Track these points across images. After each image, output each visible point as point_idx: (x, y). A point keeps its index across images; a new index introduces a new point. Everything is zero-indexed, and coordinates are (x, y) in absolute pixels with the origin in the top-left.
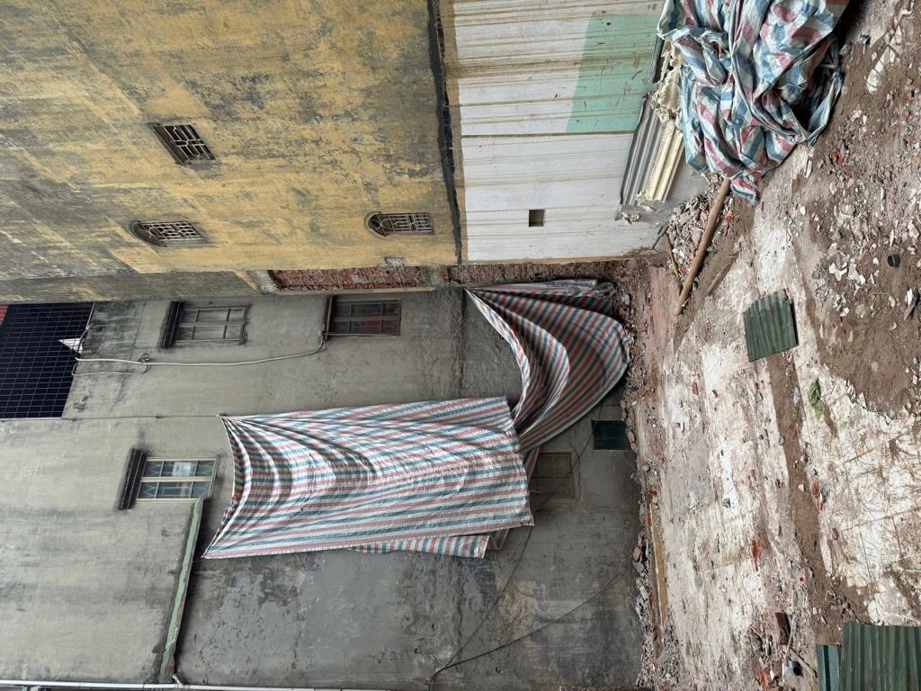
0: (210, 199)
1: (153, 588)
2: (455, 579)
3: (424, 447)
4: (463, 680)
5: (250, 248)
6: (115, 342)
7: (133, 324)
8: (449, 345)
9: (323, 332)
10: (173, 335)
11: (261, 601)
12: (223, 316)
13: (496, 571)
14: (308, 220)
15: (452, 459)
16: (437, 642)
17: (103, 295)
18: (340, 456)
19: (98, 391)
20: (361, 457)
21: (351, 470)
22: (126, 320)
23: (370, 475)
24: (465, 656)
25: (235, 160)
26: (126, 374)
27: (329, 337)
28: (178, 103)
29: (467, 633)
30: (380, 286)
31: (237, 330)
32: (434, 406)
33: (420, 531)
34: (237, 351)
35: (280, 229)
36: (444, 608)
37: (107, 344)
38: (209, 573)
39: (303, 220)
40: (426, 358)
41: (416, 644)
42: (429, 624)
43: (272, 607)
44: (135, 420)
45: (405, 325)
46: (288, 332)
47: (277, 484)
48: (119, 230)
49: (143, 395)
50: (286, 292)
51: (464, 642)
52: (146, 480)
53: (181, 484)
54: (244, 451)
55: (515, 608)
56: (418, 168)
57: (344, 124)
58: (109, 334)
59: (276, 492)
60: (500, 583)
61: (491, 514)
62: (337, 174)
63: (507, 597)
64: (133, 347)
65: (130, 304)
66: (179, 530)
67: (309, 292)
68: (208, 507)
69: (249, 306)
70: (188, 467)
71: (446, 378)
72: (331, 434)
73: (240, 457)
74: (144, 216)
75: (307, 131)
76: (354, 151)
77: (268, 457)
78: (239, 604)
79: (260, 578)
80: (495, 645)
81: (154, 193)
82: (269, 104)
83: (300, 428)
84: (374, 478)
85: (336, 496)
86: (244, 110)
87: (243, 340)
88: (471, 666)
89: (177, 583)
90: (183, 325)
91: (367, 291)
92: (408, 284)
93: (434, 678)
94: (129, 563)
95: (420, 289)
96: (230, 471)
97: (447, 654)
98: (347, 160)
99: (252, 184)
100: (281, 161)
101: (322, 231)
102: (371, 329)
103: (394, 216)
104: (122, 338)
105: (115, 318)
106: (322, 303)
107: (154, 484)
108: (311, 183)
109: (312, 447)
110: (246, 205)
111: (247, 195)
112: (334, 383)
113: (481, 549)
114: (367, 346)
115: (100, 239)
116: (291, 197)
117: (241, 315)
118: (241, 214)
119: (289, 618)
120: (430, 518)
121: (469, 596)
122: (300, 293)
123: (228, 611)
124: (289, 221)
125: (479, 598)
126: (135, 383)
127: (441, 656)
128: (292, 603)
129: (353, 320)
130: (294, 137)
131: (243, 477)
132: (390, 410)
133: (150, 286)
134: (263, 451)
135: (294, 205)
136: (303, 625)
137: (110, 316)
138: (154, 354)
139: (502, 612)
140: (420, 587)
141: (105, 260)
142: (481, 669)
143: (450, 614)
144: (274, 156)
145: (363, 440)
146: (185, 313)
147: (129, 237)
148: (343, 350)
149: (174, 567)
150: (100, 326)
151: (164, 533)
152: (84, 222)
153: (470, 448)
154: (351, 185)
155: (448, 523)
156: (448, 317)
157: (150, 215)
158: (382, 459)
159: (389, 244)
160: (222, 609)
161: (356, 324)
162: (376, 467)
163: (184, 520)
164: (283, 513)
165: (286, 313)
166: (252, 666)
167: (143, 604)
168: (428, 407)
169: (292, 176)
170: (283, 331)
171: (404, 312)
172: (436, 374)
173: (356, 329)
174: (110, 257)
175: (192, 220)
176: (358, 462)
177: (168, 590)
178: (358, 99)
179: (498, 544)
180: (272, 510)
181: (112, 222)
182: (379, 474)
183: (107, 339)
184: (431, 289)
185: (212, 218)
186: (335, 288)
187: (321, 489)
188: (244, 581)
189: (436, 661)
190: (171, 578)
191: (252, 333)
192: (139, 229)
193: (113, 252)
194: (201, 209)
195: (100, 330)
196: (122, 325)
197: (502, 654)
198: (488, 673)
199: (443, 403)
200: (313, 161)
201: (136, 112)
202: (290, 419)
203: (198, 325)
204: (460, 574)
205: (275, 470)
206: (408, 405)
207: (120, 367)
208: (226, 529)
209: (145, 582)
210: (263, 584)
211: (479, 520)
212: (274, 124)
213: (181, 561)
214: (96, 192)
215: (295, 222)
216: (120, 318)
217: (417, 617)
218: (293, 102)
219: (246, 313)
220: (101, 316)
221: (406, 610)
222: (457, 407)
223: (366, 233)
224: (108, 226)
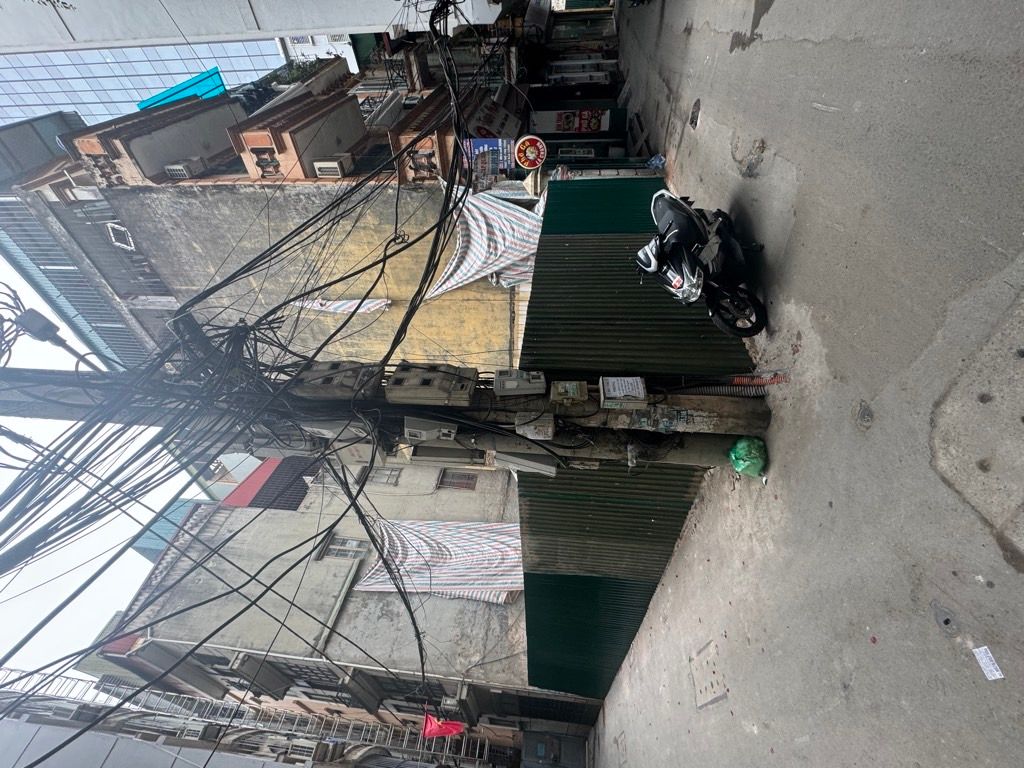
1: (322, 604)
2: (486, 617)
4: (483, 674)
8: (499, 498)
9: (437, 485)
11: (379, 618)
12: (388, 473)
13: (509, 614)
15: (493, 551)
16: (472, 651)
18: (435, 545)
20: (445, 547)
21: (440, 553)
23: (449, 557)
24: (486, 660)
26: (334, 494)
27: (439, 487)
29: (489, 647)
31: (394, 480)
32: (488, 525)
33: (471, 586)
34: (392, 489)
36: (478, 632)
38: (353, 599)
40: (487, 502)
41: (459, 651)
42: (468, 640)
43: (384, 621)
45: (478, 486)
46: (419, 482)
47: (400, 556)
51: (487, 652)
52: (331, 547)
53: (349, 551)
55: (517, 636)
60: (510, 622)
63: (514, 630)
66: (343, 574)
68: (361, 564)
69: (402, 469)
70: (355, 543)
71: (496, 513)
72: (432, 534)
77: (398, 542)
78: (367, 618)
79: (381, 605)
80: (504, 656)
83: (417, 529)
85: (429, 565)
87: (396, 484)
88: (489, 667)
89: (335, 604)
93: (468, 671)
95: (488, 469)
97: (476, 658)
102: (460, 486)
106: (438, 472)
107: (335, 550)
109: (420, 538)
112: (437, 510)
113: (502, 598)
114: (458, 493)
117: (397, 473)
119: (393, 629)
120: (478, 580)
121: (492, 627)
123: (360, 621)
125: (498, 629)
127: (473, 659)
128: (396, 621)
129: (452, 481)
132: (465, 524)
134: (395, 538)
136: (400, 633)
139: (510, 637)
140: (467, 619)
142: (495, 669)
143: (481, 636)
148: (446, 494)
149: (336, 594)
151: (335, 575)
153: (503, 546)
155: (487, 584)
156: (500, 484)
158: (456, 549)
160: (357, 619)
161: (454, 483)
162: (452, 553)
163: (347, 570)
165: (420, 473)
168: (486, 525)
170: (416, 482)
171: (478, 480)
172: (491, 511)
173: (452, 485)
176: (444, 549)
177: (330, 606)
179: (509, 598)
182: (454, 557)
184: (493, 469)
187: (422, 560)
188: (372, 605)
189: (470, 662)
190: (333, 599)
191: (402, 480)
198: (498, 672)
199: (492, 524)
202: (412, 524)
203: (377, 476)
204: (490, 615)
205: (400, 548)
207: (332, 491)
208: (368, 576)
209: (319, 600)
210: (382, 609)
211: (503, 583)
213: (341, 590)
216: (337, 467)
217: (463, 636)
219: (400, 472)
221: (458, 631)
222: (499, 527)
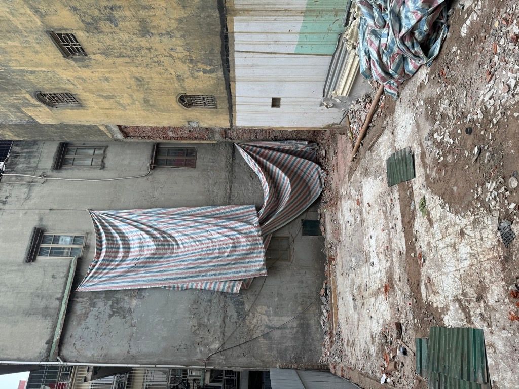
0: (84, 80)
1: (46, 308)
2: (222, 304)
3: (207, 231)
4: (224, 360)
5: (108, 112)
6: (25, 165)
7: (36, 154)
8: (224, 175)
9: (150, 164)
10: (60, 162)
11: (110, 316)
12: (91, 152)
13: (245, 300)
14: (142, 96)
15: (223, 238)
16: (211, 339)
17: (18, 136)
18: (159, 235)
19: (15, 193)
20: (171, 236)
21: (165, 244)
22: (32, 152)
23: (176, 246)
24: (226, 346)
25: (99, 57)
26: (32, 184)
27: (154, 167)
28: (65, 20)
29: (228, 334)
30: (185, 139)
31: (99, 161)
32: (214, 209)
33: (204, 278)
34: (99, 173)
35: (126, 101)
36: (215, 321)
37: (20, 166)
38: (79, 300)
39: (139, 96)
40: (211, 181)
41: (199, 340)
42: (206, 329)
43: (117, 319)
44: (37, 211)
45: (199, 162)
46: (129, 163)
47: (121, 250)
48: (28, 96)
49: (42, 197)
50: (129, 140)
51: (225, 339)
52: (43, 246)
53: (64, 249)
54: (102, 231)
55: (255, 321)
56: (208, 68)
57: (166, 39)
58: (22, 160)
59: (121, 255)
60: (247, 307)
61: (244, 270)
62: (160, 69)
63: (251, 314)
64: (36, 168)
65: (35, 143)
66: (62, 275)
67: (142, 140)
68: (80, 262)
69: (107, 147)
70: (69, 239)
71: (221, 193)
72: (154, 223)
73: (99, 234)
74: (43, 88)
75: (143, 42)
76: (171, 56)
77: (116, 235)
78: (97, 317)
79: (110, 303)
80: (243, 341)
81: (49, 75)
82: (121, 24)
83: (135, 219)
84: (178, 248)
85: (155, 258)
86: (106, 26)
87: (103, 167)
88: (229, 352)
89: (61, 305)
90: (67, 157)
91: (177, 142)
92: (201, 139)
93: (208, 359)
94: (32, 293)
95: (208, 142)
96: (94, 242)
97: (216, 346)
98: (167, 61)
99: (110, 72)
100: (127, 60)
101: (151, 103)
102: (178, 164)
103: (194, 96)
104: (30, 162)
105: (26, 151)
106: (150, 148)
107: (48, 248)
108: (145, 74)
109: (142, 230)
110: (106, 85)
111: (107, 79)
112: (156, 193)
113: (237, 288)
114: (177, 173)
115: (16, 101)
116: (133, 81)
117: (102, 152)
118: (103, 90)
119: (126, 325)
120: (209, 271)
121: (229, 314)
122: (137, 141)
123: (91, 321)
124: (131, 96)
125: (235, 315)
126: (37, 189)
127: (213, 347)
128: (128, 318)
129: (168, 158)
130: (135, 45)
131: (101, 246)
132: (188, 210)
133: (47, 132)
134: (113, 231)
135: (134, 87)
136: (135, 329)
137: (22, 149)
138: (49, 173)
139: (248, 323)
140: (202, 309)
141: (19, 114)
142: (235, 354)
143: (218, 324)
144: (123, 56)
145: (172, 227)
146: (69, 150)
147: (34, 101)
148: (163, 175)
149: (59, 296)
150: (16, 155)
151: (53, 277)
152: (6, 90)
153: (233, 233)
154: (169, 76)
155: (220, 274)
156: (224, 159)
157: (47, 88)
158: (183, 237)
159: (191, 113)
160: (87, 320)
161: (170, 160)
162: (179, 242)
163: (66, 269)
164: (124, 266)
165: (128, 152)
166: (104, 352)
167: (40, 317)
168: (211, 209)
169: (133, 69)
170: (126, 162)
171: (198, 155)
172: (216, 191)
173: (169, 163)
174: (22, 112)
175: (73, 92)
176: (169, 239)
177: (55, 309)
178: (174, 25)
179: (247, 286)
180: (118, 265)
181: (23, 91)
182: (181, 246)
183: (20, 163)
184: (214, 142)
185: (85, 92)
186: (158, 139)
187: (147, 253)
188: (100, 304)
189: (210, 350)
190: (57, 302)
191: (108, 163)
192: (41, 96)
193: (24, 110)
194: (79, 86)
195: (16, 157)
196: (30, 155)
197: (246, 346)
198: (238, 357)
199: (219, 208)
200: (147, 60)
201: (39, 23)
202: (130, 213)
203: (76, 157)
204: (225, 302)
205: (120, 242)
206: (199, 208)
207: (28, 180)
208: (90, 275)
209: (42, 304)
210: (112, 306)
211: (237, 272)
212: (124, 36)
213: (64, 292)
214: (14, 72)
215: (135, 97)
216: (29, 150)
217: (200, 325)
218: (136, 24)
219: (105, 151)
220: (17, 149)
221: (194, 321)
222: (227, 210)
223: (177, 106)
224: (21, 93)
